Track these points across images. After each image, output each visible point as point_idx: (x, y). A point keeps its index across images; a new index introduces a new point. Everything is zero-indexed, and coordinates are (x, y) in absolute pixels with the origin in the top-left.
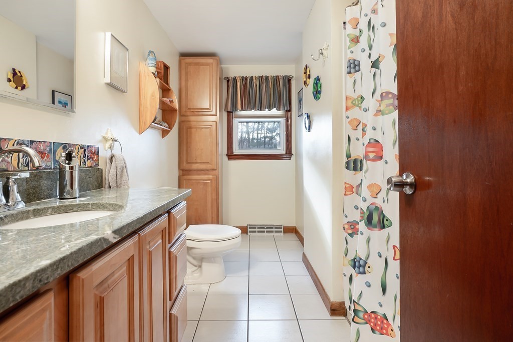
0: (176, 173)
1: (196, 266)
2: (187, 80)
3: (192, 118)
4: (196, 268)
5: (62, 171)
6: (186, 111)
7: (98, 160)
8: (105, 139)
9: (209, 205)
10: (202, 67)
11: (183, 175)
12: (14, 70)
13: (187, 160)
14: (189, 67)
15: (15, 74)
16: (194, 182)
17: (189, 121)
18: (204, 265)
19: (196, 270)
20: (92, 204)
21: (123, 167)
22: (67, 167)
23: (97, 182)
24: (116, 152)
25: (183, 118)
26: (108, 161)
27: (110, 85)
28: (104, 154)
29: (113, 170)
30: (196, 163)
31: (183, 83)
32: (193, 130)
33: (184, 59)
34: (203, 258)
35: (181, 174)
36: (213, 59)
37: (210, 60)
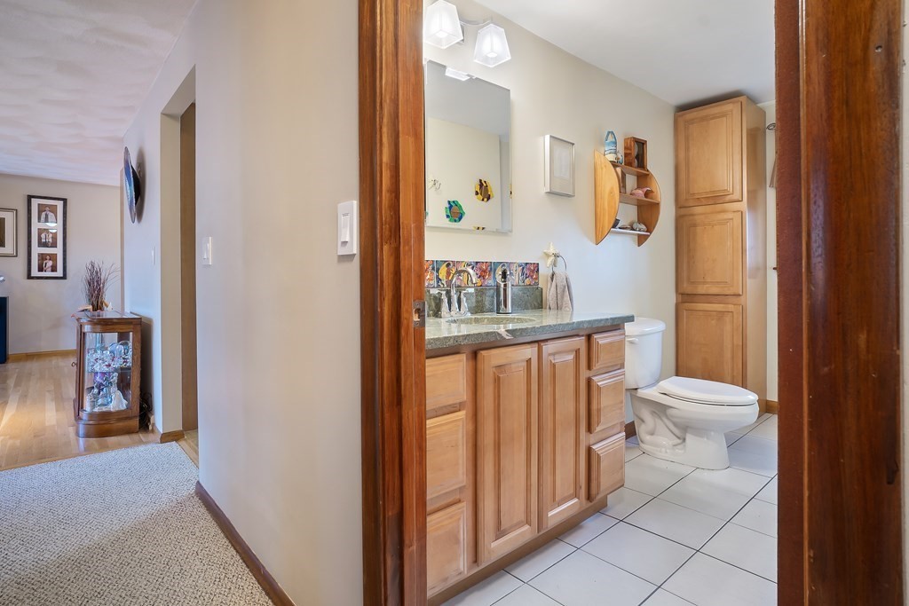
0: (671, 298)
1: (679, 438)
2: (687, 149)
3: (698, 210)
4: (679, 441)
5: (498, 287)
6: (686, 200)
7: (537, 278)
8: (548, 255)
9: (728, 354)
10: (712, 122)
11: (683, 302)
12: (481, 181)
13: (689, 279)
14: (691, 126)
15: (481, 185)
16: (701, 313)
17: (693, 215)
18: (689, 438)
19: (679, 444)
20: (518, 319)
21: (565, 287)
22: (502, 285)
23: (537, 301)
24: (559, 270)
25: (683, 211)
26: (549, 279)
27: (550, 193)
28: (544, 271)
29: (553, 289)
30: (705, 283)
31: (682, 155)
32: (699, 229)
33: (682, 116)
34: (687, 427)
35: (680, 300)
36: (733, 103)
37: (727, 107)
